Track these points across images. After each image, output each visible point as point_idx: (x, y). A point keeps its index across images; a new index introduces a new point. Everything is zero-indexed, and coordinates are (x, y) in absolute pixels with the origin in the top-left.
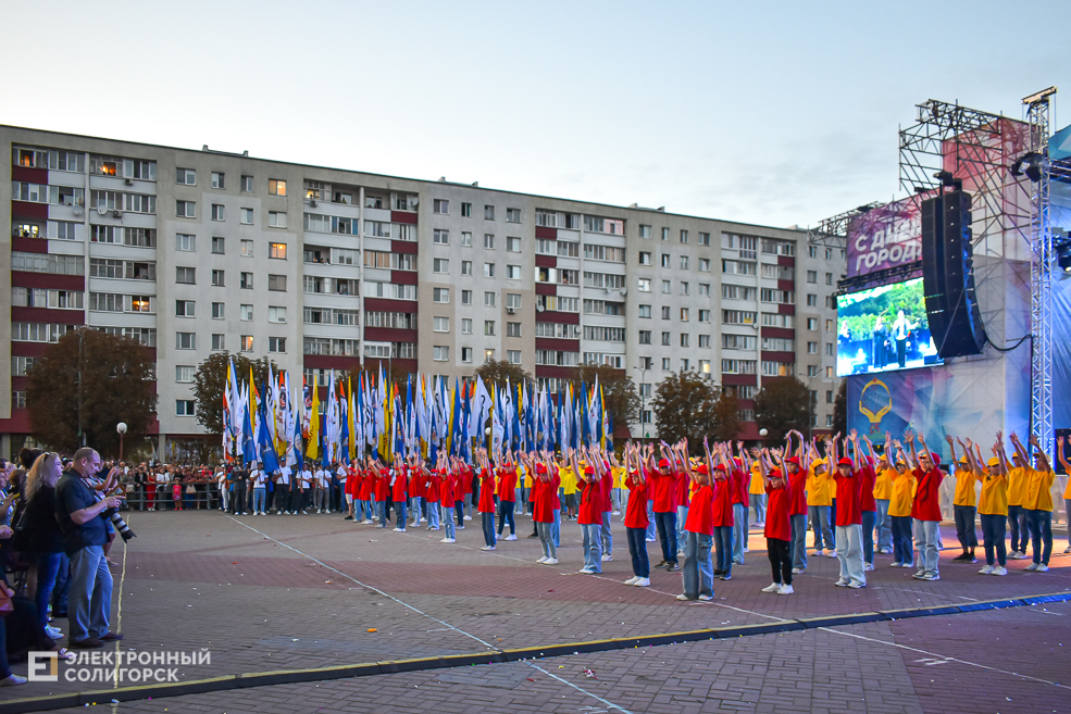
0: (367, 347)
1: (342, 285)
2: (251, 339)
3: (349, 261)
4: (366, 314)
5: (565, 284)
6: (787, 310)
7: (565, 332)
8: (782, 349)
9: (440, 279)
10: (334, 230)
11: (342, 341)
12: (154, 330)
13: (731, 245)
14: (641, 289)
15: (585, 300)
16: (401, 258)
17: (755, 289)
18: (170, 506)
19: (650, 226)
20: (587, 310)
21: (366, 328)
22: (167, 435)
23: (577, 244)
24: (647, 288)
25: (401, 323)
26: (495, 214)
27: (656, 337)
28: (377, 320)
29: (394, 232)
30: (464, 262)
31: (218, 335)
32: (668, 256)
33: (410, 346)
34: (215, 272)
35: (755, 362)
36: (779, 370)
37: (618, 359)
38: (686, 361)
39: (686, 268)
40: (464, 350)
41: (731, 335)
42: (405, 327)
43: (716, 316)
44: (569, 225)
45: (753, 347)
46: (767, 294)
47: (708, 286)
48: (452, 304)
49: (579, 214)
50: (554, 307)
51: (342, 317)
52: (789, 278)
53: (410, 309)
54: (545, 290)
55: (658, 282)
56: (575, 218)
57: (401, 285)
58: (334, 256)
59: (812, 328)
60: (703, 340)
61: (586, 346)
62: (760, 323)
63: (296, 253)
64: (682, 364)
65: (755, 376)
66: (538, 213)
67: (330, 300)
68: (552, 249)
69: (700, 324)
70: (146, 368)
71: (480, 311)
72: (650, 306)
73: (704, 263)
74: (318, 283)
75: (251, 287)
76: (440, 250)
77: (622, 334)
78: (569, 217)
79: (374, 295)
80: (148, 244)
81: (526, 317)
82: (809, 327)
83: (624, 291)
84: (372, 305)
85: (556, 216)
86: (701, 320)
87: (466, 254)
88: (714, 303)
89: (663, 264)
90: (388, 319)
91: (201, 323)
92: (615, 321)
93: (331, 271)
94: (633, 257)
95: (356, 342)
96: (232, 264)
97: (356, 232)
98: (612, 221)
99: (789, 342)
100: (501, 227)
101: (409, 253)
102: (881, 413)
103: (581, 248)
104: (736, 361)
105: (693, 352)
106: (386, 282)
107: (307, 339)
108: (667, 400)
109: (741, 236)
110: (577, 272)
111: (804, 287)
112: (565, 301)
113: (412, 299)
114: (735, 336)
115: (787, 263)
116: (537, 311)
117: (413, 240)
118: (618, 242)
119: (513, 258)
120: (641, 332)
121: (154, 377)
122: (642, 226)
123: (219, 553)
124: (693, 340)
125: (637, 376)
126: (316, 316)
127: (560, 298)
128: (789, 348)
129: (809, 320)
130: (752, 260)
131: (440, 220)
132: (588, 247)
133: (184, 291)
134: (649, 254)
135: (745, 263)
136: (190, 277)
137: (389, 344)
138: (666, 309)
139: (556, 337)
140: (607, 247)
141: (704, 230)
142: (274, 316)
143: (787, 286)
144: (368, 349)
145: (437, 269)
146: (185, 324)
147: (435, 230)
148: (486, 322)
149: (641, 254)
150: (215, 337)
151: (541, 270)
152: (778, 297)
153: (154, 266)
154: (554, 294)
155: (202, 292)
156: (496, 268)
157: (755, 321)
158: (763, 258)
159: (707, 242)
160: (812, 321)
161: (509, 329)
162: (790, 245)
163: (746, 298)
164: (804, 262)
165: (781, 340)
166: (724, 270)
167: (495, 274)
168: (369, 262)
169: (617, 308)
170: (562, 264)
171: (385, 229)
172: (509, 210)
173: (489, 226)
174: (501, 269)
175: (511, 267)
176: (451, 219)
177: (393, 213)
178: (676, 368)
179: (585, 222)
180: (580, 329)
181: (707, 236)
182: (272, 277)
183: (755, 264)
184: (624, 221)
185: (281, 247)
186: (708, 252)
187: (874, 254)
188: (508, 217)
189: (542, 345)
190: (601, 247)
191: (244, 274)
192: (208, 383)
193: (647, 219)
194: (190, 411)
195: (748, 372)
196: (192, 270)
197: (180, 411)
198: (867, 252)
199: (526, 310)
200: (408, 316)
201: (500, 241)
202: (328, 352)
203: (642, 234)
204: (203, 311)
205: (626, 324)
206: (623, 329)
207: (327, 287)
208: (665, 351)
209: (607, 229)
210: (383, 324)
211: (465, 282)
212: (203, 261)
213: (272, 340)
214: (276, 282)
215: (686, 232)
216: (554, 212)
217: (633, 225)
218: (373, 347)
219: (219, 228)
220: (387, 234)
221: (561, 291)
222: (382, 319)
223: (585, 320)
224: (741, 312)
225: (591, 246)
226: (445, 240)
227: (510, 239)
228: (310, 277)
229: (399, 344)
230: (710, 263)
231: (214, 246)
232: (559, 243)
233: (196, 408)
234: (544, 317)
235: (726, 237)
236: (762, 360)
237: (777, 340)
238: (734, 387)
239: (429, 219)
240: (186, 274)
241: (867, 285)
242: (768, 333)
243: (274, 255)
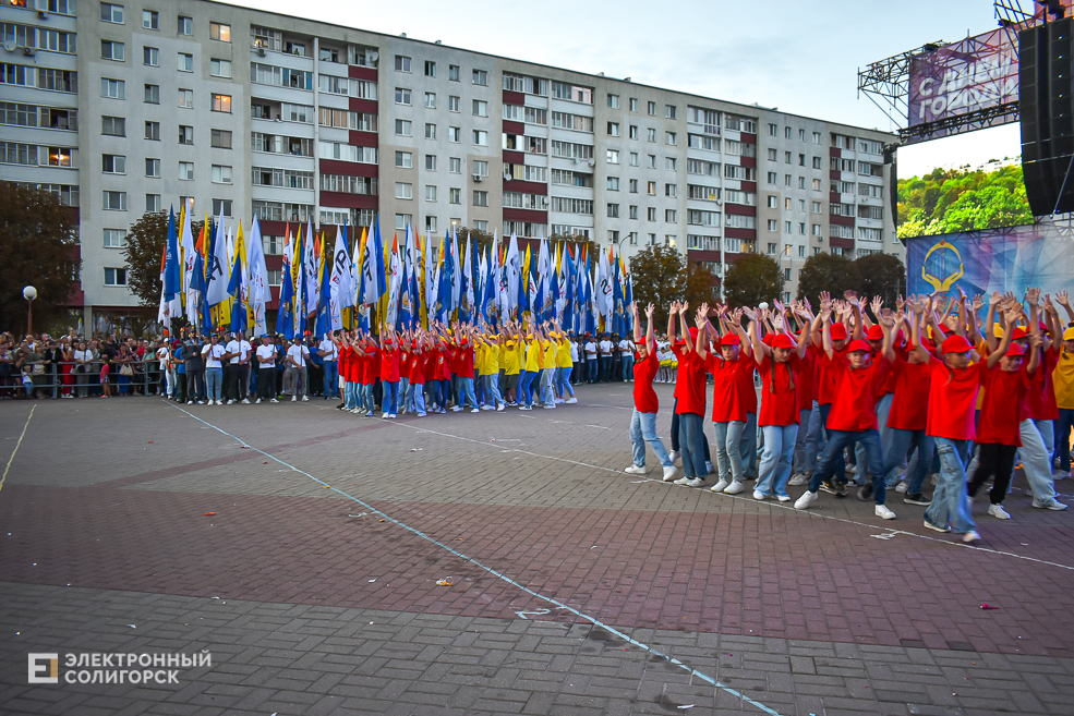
0: (323, 213)
1: (295, 145)
2: (192, 200)
3: (303, 118)
4: (321, 177)
5: (533, 152)
6: (750, 187)
7: (533, 203)
8: (744, 227)
9: (402, 142)
10: (285, 83)
11: (295, 206)
12: (76, 188)
13: (696, 120)
14: (609, 161)
15: (553, 170)
16: (360, 118)
17: (719, 164)
19: (618, 96)
20: (555, 182)
21: (322, 193)
22: (93, 307)
23: (545, 111)
24: (615, 160)
25: (360, 188)
26: (460, 75)
27: (624, 210)
28: (334, 184)
29: (352, 88)
30: (428, 125)
31: (153, 195)
32: (636, 127)
33: (370, 213)
34: (148, 124)
35: (719, 238)
36: (739, 247)
37: (586, 232)
38: (653, 235)
39: (654, 141)
40: (428, 219)
41: (696, 211)
42: (364, 192)
43: (682, 191)
44: (536, 91)
45: (717, 224)
46: (730, 170)
47: (674, 160)
48: (415, 169)
49: (547, 80)
50: (521, 176)
51: (295, 179)
52: (751, 155)
53: (370, 173)
54: (512, 158)
55: (626, 154)
56: (543, 84)
57: (360, 147)
58: (285, 111)
59: (772, 206)
60: (669, 214)
61: (555, 218)
62: (724, 200)
63: (242, 107)
64: (649, 239)
65: (719, 252)
66: (505, 76)
67: (281, 161)
68: (519, 115)
69: (667, 198)
70: (67, 228)
71: (445, 177)
72: (618, 179)
73: (671, 136)
74: (268, 141)
75: (191, 143)
76: (402, 111)
77: (589, 206)
78: (536, 82)
79: (330, 156)
80: (68, 89)
81: (494, 186)
82: (769, 205)
83: (592, 162)
84: (328, 167)
85: (524, 80)
86: (667, 194)
87: (430, 116)
88: (681, 177)
89: (631, 136)
90: (346, 183)
91: (132, 181)
92: (583, 193)
93: (282, 129)
94: (601, 127)
95: (312, 208)
96: (169, 115)
97: (310, 87)
98: (581, 89)
99: (750, 219)
100: (467, 89)
101: (368, 112)
103: (549, 115)
104: (700, 237)
105: (661, 228)
106: (342, 143)
107: (256, 203)
108: (641, 274)
109: (706, 111)
110: (545, 140)
111: (765, 166)
112: (533, 171)
113: (372, 162)
114: (700, 211)
115: (749, 140)
116: (504, 179)
117: (373, 98)
118: (587, 111)
119: (479, 123)
120: (609, 205)
121: (77, 240)
122: (610, 96)
124: (660, 215)
125: (606, 248)
126: (266, 177)
127: (528, 167)
128: (750, 226)
129: (769, 198)
130: (716, 135)
131: (401, 78)
132: (556, 115)
133: (111, 144)
134: (617, 124)
135: (710, 138)
136: (119, 128)
137: (347, 211)
139: (524, 207)
140: (575, 116)
141: (670, 102)
142: (217, 176)
143: (750, 163)
144: (324, 215)
145: (399, 131)
146: (113, 181)
147: (397, 89)
148: (452, 190)
149: (610, 124)
150: (150, 197)
151: (509, 137)
152: (740, 174)
153: (75, 114)
154: (522, 163)
155: (133, 146)
156: (461, 132)
157: (719, 198)
158: (727, 134)
159: (673, 115)
160: (772, 199)
161: (476, 198)
162: (752, 122)
163: (710, 174)
164: (765, 140)
165: (744, 217)
166: (690, 145)
167: (461, 139)
168: (324, 121)
169: (585, 179)
170: (530, 131)
171: (342, 85)
172: (475, 72)
173: (454, 88)
174: (466, 133)
175: (477, 132)
176: (413, 78)
177: (350, 68)
178: (643, 244)
179: (553, 89)
180: (548, 200)
181: (673, 108)
182: (216, 132)
183: (719, 139)
184: (593, 89)
185: (225, 99)
186: (675, 125)
188: (474, 79)
189: (510, 216)
190: (569, 115)
191: (183, 128)
192: (142, 246)
193: (614, 89)
194: (121, 280)
195: (712, 248)
196: (121, 121)
197: (109, 280)
199: (494, 177)
200: (368, 181)
201: (466, 104)
202: (280, 218)
203: (610, 104)
204: (136, 168)
205: (594, 196)
206: (592, 202)
207: (278, 145)
208: (633, 226)
209: (575, 97)
210: (340, 188)
211: (429, 146)
212: (136, 112)
213: (216, 203)
214: (220, 138)
215: (654, 103)
216: (521, 76)
217: (601, 94)
218: (330, 214)
219: (152, 74)
220: (345, 91)
221: (528, 160)
222: (340, 183)
223: (552, 191)
224: (706, 187)
225: (559, 113)
226: (407, 100)
227: (476, 102)
228: (259, 134)
229: (358, 210)
230: (677, 137)
231: (147, 95)
232: (527, 108)
233: (128, 275)
234: (512, 187)
235: (691, 110)
236: (726, 236)
237: (739, 217)
238: (699, 263)
239: (389, 76)
240: (115, 125)
242: (732, 209)
243: (217, 108)
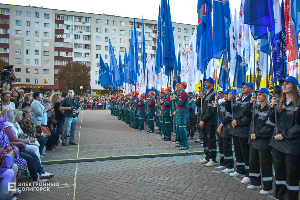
12: (90, 62)
16: (155, 42)
22: (93, 90)
26: (181, 30)
29: (153, 35)
34: (106, 47)
51: (139, 58)
57: (155, 50)
63: (127, 41)
66: (193, 30)
70: (88, 72)
75: (115, 51)
80: (89, 39)
100: (183, 34)
106: (151, 49)
119: (186, 42)
121: (90, 74)
123: (106, 121)
133: (98, 52)
146: (98, 60)
153: (90, 45)
155: (102, 52)
156: (181, 45)
167: (181, 47)
168: (147, 44)
171: (151, 34)
172: (185, 29)
173: (179, 34)
175: (185, 45)
177: (153, 30)
182: (121, 48)
185: (123, 40)
188: (185, 31)
194: (99, 84)
196: (100, 46)
197: (96, 84)
201: (182, 37)
212: (103, 44)
219: (107, 35)
220: (151, 36)
227: (185, 37)
231: (106, 40)
240: (98, 47)
243: (121, 42)
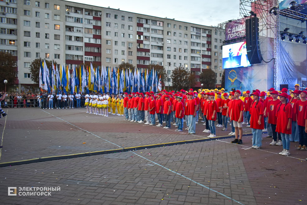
0: (85, 58)
1: (77, 39)
2: (49, 54)
3: (80, 31)
4: (85, 47)
5: (146, 40)
6: (209, 50)
7: (146, 55)
8: (207, 61)
9: (108, 37)
10: (75, 21)
11: (78, 56)
12: (17, 51)
13: (193, 30)
14: (168, 42)
15: (151, 45)
16: (96, 31)
17: (200, 43)
18: (22, 106)
19: (170, 24)
20: (152, 48)
21: (85, 52)
22: (21, 84)
23: (149, 29)
24: (169, 42)
25: (96, 51)
26: (125, 18)
27: (172, 57)
29: (94, 23)
30: (115, 33)
31: (38, 53)
32: (176, 33)
33: (99, 57)
34: (37, 33)
35: (200, 64)
36: (207, 67)
37: (161, 63)
38: (181, 64)
39: (181, 37)
40: (115, 59)
41: (193, 57)
42: (97, 52)
43: (189, 51)
44: (147, 23)
45: (199, 61)
46: (203, 45)
47: (187, 42)
48: (112, 45)
49: (150, 20)
50: (142, 47)
51: (78, 48)
52: (210, 40)
53: (99, 46)
54: (140, 42)
55: (173, 41)
56: (149, 21)
57: (96, 39)
58: (75, 29)
59: (216, 55)
60: (185, 58)
61: (152, 59)
62: (202, 53)
63: (63, 28)
64: (180, 65)
65: (200, 69)
66: (138, 19)
67: (74, 43)
68: (142, 30)
69: (185, 53)
70: (14, 63)
71: (120, 48)
72: (170, 48)
73: (186, 35)
74: (70, 38)
75: (48, 38)
76: (108, 29)
77: (162, 56)
78: (147, 20)
79: (87, 42)
80: (14, 24)
82: (215, 55)
83: (163, 43)
84: (87, 45)
85: (143, 20)
87: (116, 30)
88: (189, 47)
89: (174, 35)
90: (92, 49)
91: (32, 49)
92: (160, 52)
93: (74, 34)
94: (165, 33)
95: (82, 56)
96: (42, 30)
97: (82, 22)
98: (160, 22)
99: (209, 59)
100: (127, 22)
101: (98, 29)
102: (234, 80)
104: (195, 64)
105: (183, 61)
106: (91, 38)
107: (67, 55)
108: (175, 75)
109: (196, 28)
110: (149, 37)
111: (214, 43)
112: (146, 45)
113: (99, 43)
114: (195, 57)
115: (209, 36)
116: (137, 48)
117: (100, 25)
118: (161, 28)
119: (130, 32)
120: (168, 55)
121: (17, 66)
122: (168, 24)
123: (37, 120)
124: (183, 58)
125: (167, 68)
126: (70, 48)
127: (144, 44)
128: (209, 61)
129: (215, 53)
130: (199, 35)
131: (108, 20)
132: (152, 29)
133: (26, 39)
134: (170, 32)
135: (197, 36)
136: (29, 34)
137: (92, 57)
138: (175, 48)
139: (143, 56)
140: (158, 30)
141: (186, 26)
142: (56, 47)
143: (209, 43)
144: (86, 58)
145: (107, 34)
146: (27, 49)
147: (107, 23)
148: (122, 51)
149: (168, 32)
150: (37, 53)
151: (139, 36)
152: (206, 46)
153: (16, 31)
154: (142, 43)
155: (32, 39)
156: (125, 35)
157: (200, 53)
158: (203, 35)
159: (187, 29)
160: (216, 53)
161: (129, 53)
162: (210, 31)
163: (197, 46)
164: (214, 36)
165: (207, 59)
166: (191, 38)
167: (125, 36)
168: (86, 32)
169: (161, 48)
170: (145, 34)
171: (91, 21)
172: (129, 18)
173: (123, 22)
174: (127, 35)
175: (129, 35)
176: (111, 20)
177: (93, 17)
178: (178, 66)
179: (152, 22)
180: (150, 54)
181: (187, 27)
182: (55, 35)
183: (200, 36)
184: (163, 22)
185: (58, 26)
186: (187, 32)
187: (233, 34)
188: (129, 20)
189: (139, 58)
190: (156, 30)
191: (46, 34)
192: (35, 68)
193: (169, 22)
194: (29, 77)
195: (198, 67)
196: (29, 32)
197: (25, 77)
198: (231, 33)
199: (134, 48)
200: (98, 48)
201: (126, 27)
202: (73, 59)
203: (168, 26)
204: (33, 45)
205: (163, 52)
206: (163, 54)
207: (73, 39)
208: (175, 61)
209: (158, 24)
210: (90, 51)
211: (116, 39)
212: (33, 30)
213: (55, 55)
214: (57, 37)
215: (181, 26)
216: (142, 19)
217: (166, 23)
218: (87, 58)
219: (38, 19)
220: (92, 23)
221: (144, 42)
222: (90, 49)
223: (151, 51)
224: (196, 50)
225: (153, 29)
226: (110, 26)
227: (129, 26)
228: (68, 36)
229: (96, 57)
230: (188, 35)
231: (36, 25)
232: (144, 28)
233: (31, 76)
234: (139, 50)
235: (192, 28)
236: (202, 64)
237: (206, 58)
238: (194, 72)
239: (105, 19)
240: (27, 34)
241: (231, 43)
242: (204, 56)
243: (56, 29)
